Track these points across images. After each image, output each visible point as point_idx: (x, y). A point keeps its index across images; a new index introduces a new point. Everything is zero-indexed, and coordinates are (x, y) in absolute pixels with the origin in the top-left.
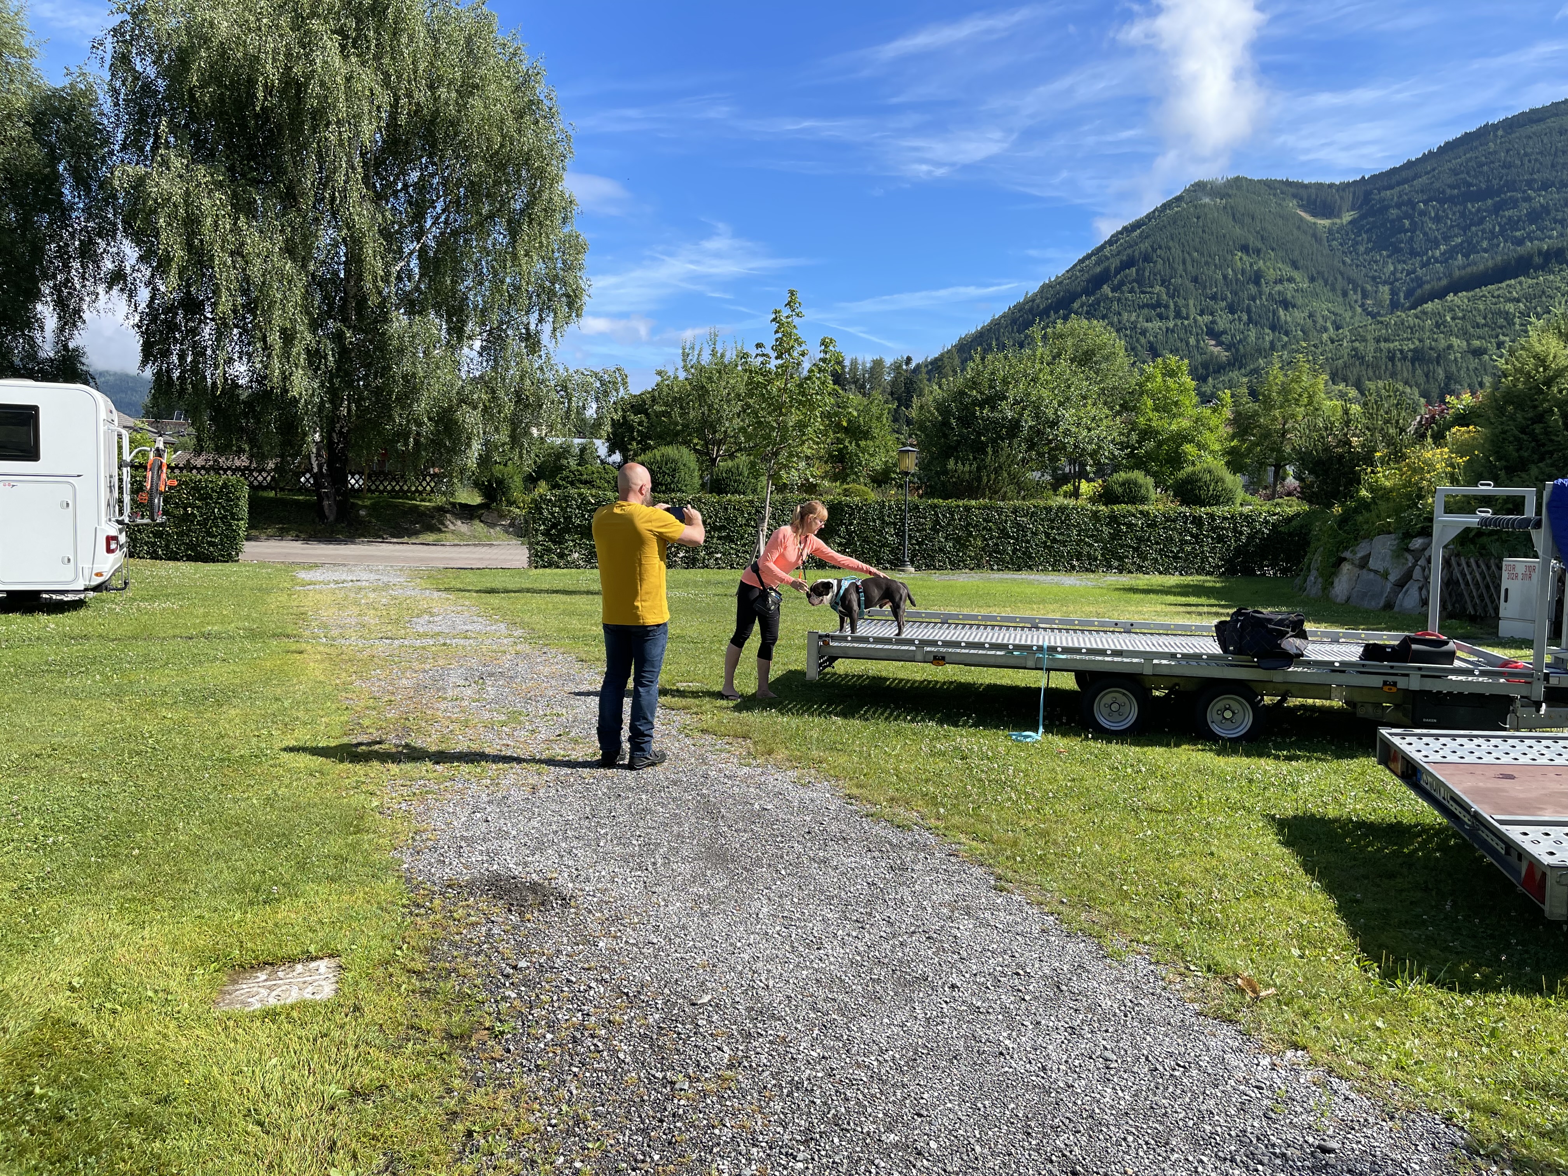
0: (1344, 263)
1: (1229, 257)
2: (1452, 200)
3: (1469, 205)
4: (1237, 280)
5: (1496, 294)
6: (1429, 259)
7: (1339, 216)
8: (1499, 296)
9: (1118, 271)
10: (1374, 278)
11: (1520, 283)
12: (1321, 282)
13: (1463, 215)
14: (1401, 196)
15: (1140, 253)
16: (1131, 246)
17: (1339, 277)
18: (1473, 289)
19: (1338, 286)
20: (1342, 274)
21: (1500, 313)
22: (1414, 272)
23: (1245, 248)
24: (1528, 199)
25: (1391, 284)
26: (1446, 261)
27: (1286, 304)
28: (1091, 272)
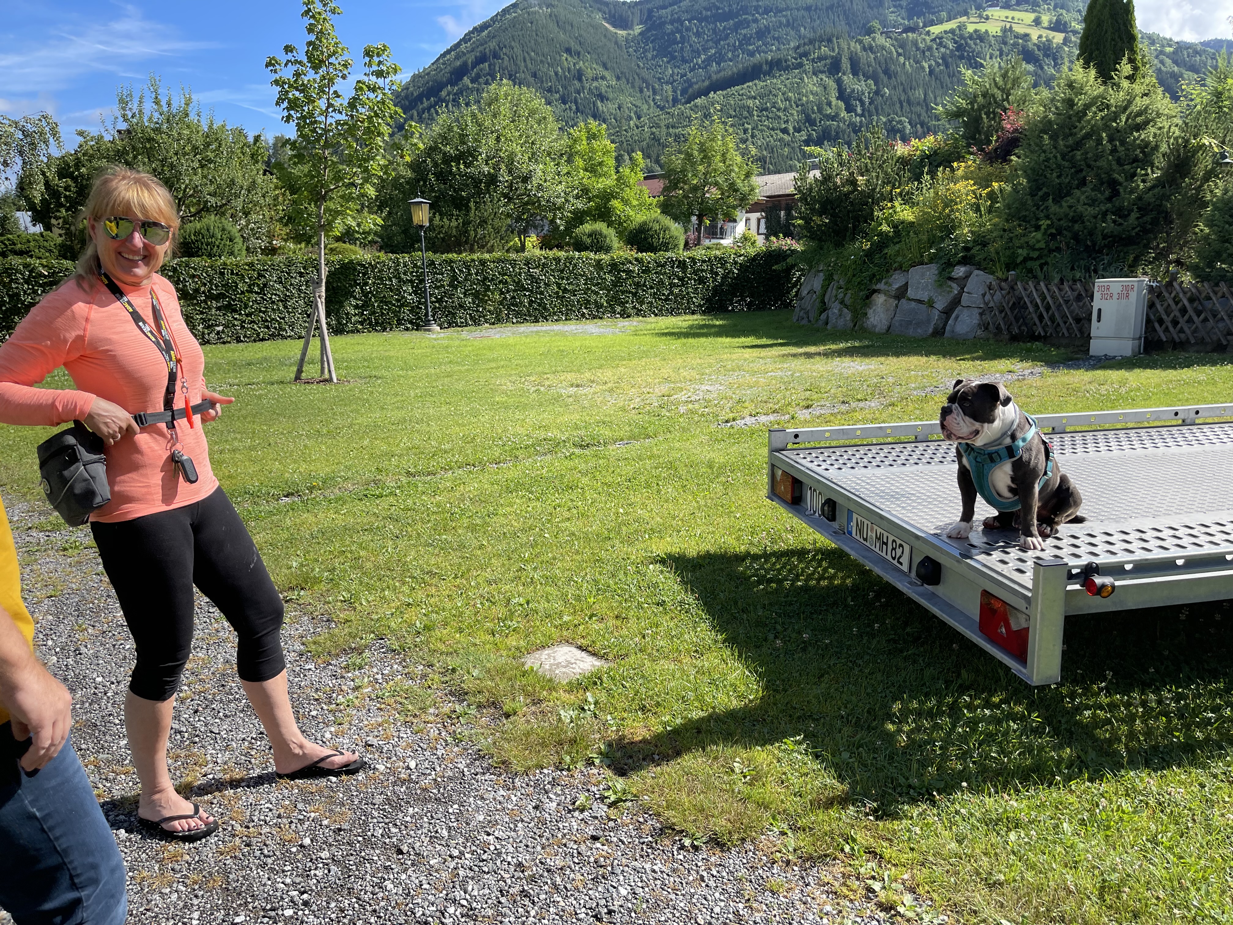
0: (639, 66)
1: (558, 58)
2: (706, 19)
3: (718, 24)
4: (565, 77)
5: (741, 92)
6: (694, 66)
7: (631, 28)
8: (742, 95)
9: (474, 67)
10: (659, 79)
11: (755, 85)
12: (624, 80)
13: (714, 31)
14: (672, 15)
15: (490, 50)
16: (482, 45)
17: (636, 77)
18: (725, 89)
19: (637, 85)
20: (638, 75)
21: (743, 107)
22: (685, 75)
23: (568, 51)
24: (756, 21)
25: (671, 84)
26: (706, 68)
27: (602, 97)
28: (452, 65)
